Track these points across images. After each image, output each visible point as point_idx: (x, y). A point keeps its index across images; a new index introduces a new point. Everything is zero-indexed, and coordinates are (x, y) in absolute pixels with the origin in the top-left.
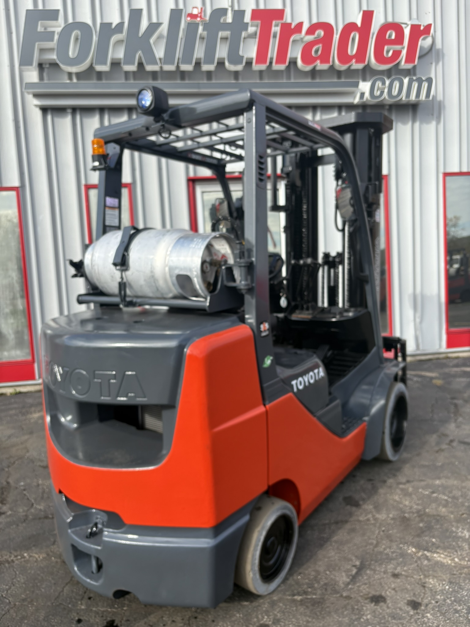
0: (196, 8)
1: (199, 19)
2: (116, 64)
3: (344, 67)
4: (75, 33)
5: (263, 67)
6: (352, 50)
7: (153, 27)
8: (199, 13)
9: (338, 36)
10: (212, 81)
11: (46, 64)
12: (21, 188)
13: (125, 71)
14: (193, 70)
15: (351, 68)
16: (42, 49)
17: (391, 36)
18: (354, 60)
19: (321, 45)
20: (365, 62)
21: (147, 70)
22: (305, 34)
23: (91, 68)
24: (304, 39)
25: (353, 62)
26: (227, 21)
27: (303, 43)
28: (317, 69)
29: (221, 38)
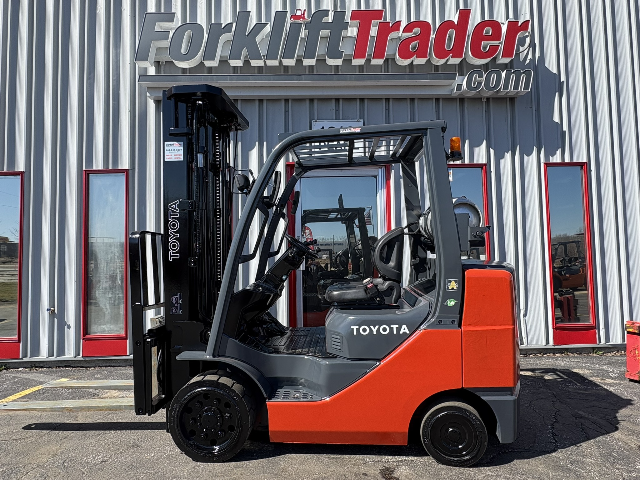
0: (299, 10)
1: (301, 19)
2: (224, 61)
3: (441, 62)
4: (187, 34)
5: (361, 61)
6: (449, 46)
7: (260, 26)
8: (302, 14)
9: (435, 34)
10: (313, 73)
11: (163, 62)
12: (130, 170)
13: (233, 67)
14: (294, 65)
15: (448, 63)
16: (159, 48)
17: (489, 33)
18: (451, 55)
19: (418, 41)
20: (462, 57)
21: (252, 65)
22: (403, 32)
23: (202, 63)
24: (401, 36)
25: (450, 57)
26: (328, 21)
27: (400, 40)
28: (414, 64)
29: (321, 38)
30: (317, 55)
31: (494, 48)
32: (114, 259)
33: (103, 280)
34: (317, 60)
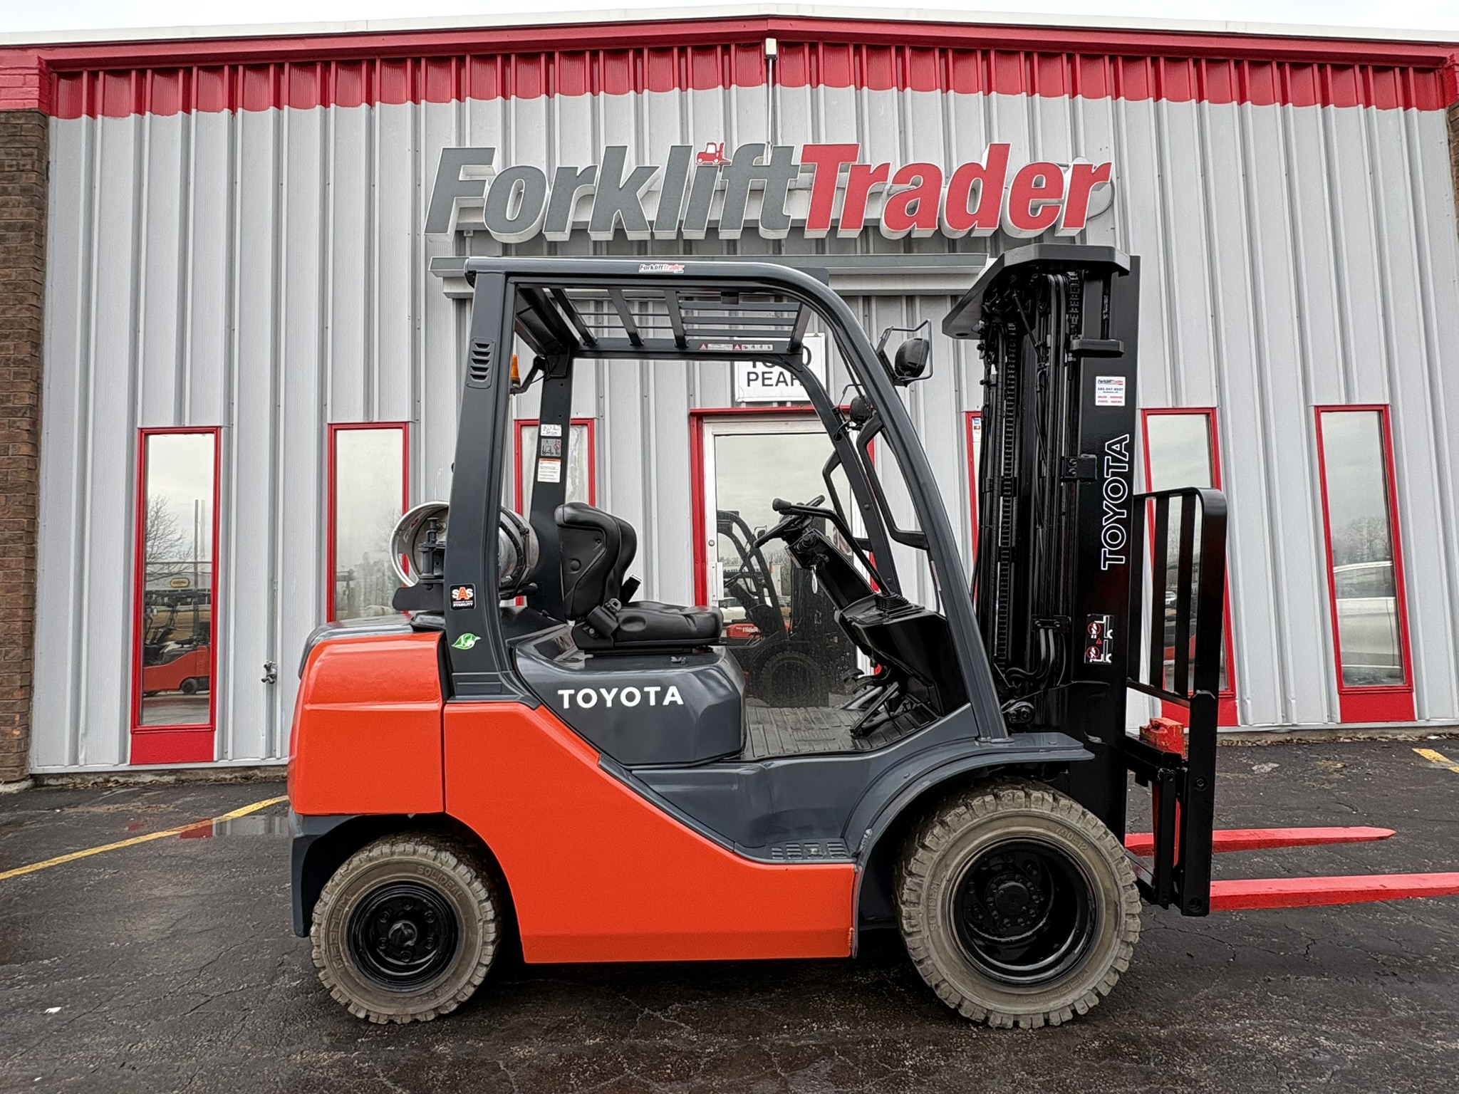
0: (712, 144)
1: (716, 161)
2: (579, 232)
3: (960, 234)
4: (516, 185)
5: (822, 233)
6: (973, 207)
7: (644, 173)
8: (716, 152)
9: (948, 186)
10: (736, 253)
12: (410, 423)
13: (593, 240)
14: (703, 238)
15: (972, 236)
16: (464, 208)
17: (1040, 184)
18: (976, 221)
19: (920, 197)
20: (996, 226)
21: (629, 239)
22: (893, 182)
23: (540, 236)
24: (890, 190)
25: (974, 226)
26: (763, 163)
27: (888, 196)
28: (913, 236)
29: (750, 190)
30: (746, 221)
31: (1051, 211)
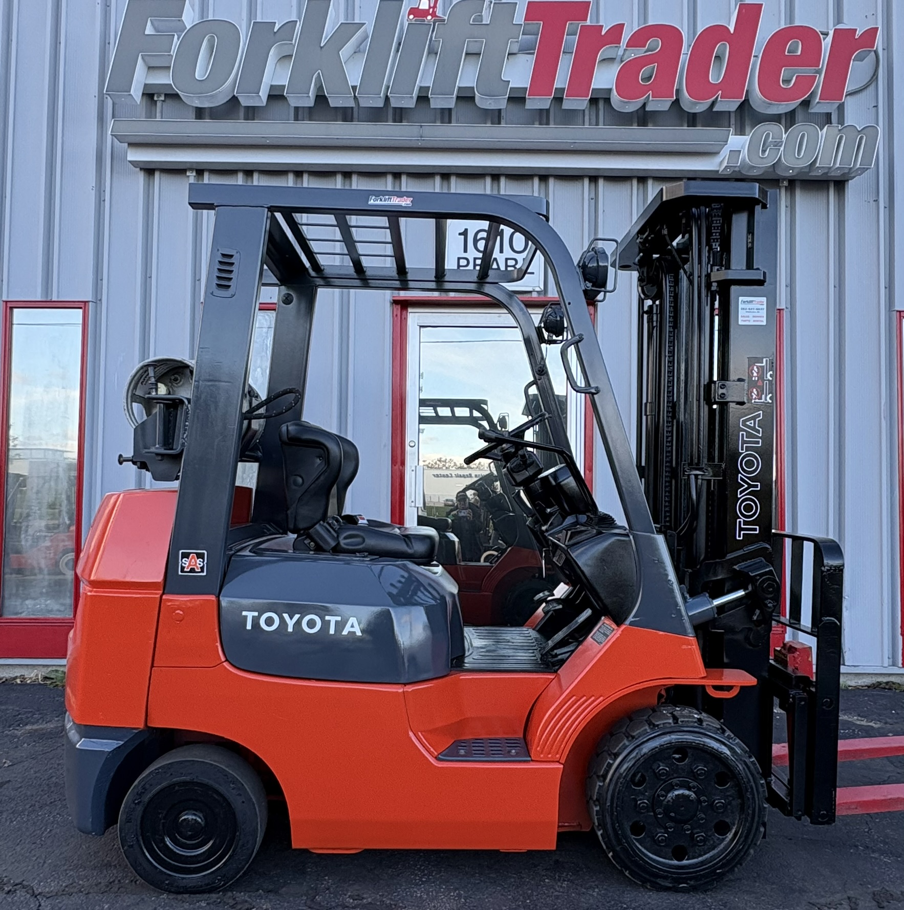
1: (429, 17)
3: (701, 107)
4: (209, 40)
5: (544, 102)
6: (717, 76)
7: (348, 29)
8: (430, 7)
9: (690, 51)
10: (450, 122)
11: (159, 95)
12: (90, 303)
13: (295, 107)
14: (413, 106)
15: (715, 109)
16: (153, 67)
17: (796, 50)
18: (720, 92)
19: (656, 64)
20: (742, 98)
21: (332, 105)
22: (627, 46)
23: (234, 100)
24: (623, 55)
25: (717, 98)
26: (482, 21)
27: (622, 61)
28: (647, 109)
29: (467, 54)
30: (459, 88)
31: (806, 82)
32: (57, 472)
33: (35, 513)
34: (458, 98)
